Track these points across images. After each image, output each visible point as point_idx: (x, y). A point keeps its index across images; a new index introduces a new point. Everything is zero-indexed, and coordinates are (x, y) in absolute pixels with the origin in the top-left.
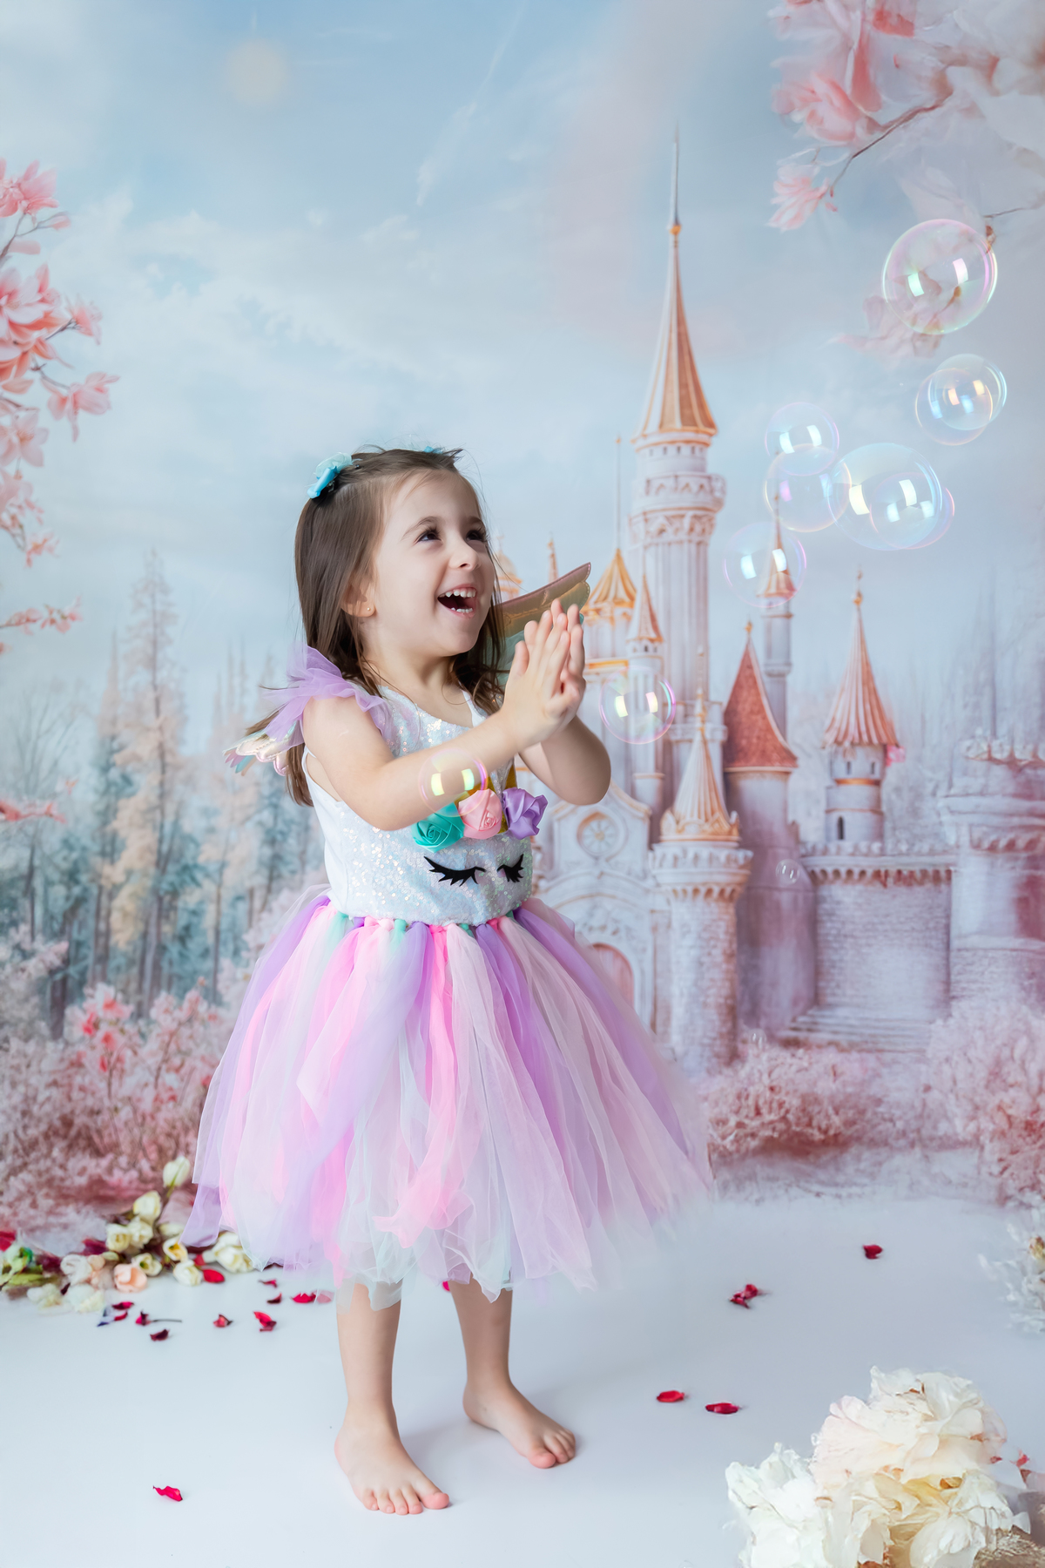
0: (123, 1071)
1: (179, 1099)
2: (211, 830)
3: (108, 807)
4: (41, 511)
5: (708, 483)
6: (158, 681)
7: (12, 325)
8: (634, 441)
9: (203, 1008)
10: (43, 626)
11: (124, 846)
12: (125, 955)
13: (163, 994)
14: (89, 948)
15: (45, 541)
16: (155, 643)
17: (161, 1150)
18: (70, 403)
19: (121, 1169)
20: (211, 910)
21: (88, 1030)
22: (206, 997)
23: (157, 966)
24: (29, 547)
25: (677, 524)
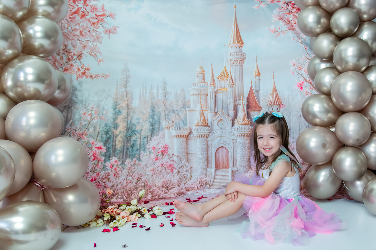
0: (119, 176)
1: (132, 183)
2: (139, 123)
3: (115, 117)
4: (101, 53)
5: (243, 54)
6: (127, 91)
7: (96, 15)
8: (228, 45)
9: (137, 162)
10: (101, 77)
11: (119, 126)
12: (119, 150)
13: (128, 159)
14: (111, 149)
15: (102, 59)
16: (126, 82)
17: (128, 194)
18: (108, 32)
19: (119, 198)
20: (139, 140)
21: (111, 167)
22: (137, 160)
23: (126, 153)
24: (99, 60)
25: (237, 62)
